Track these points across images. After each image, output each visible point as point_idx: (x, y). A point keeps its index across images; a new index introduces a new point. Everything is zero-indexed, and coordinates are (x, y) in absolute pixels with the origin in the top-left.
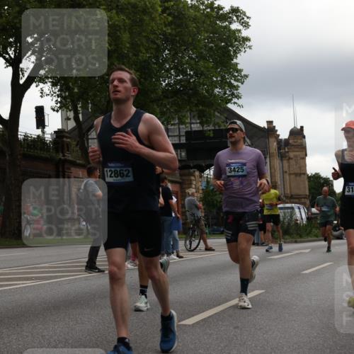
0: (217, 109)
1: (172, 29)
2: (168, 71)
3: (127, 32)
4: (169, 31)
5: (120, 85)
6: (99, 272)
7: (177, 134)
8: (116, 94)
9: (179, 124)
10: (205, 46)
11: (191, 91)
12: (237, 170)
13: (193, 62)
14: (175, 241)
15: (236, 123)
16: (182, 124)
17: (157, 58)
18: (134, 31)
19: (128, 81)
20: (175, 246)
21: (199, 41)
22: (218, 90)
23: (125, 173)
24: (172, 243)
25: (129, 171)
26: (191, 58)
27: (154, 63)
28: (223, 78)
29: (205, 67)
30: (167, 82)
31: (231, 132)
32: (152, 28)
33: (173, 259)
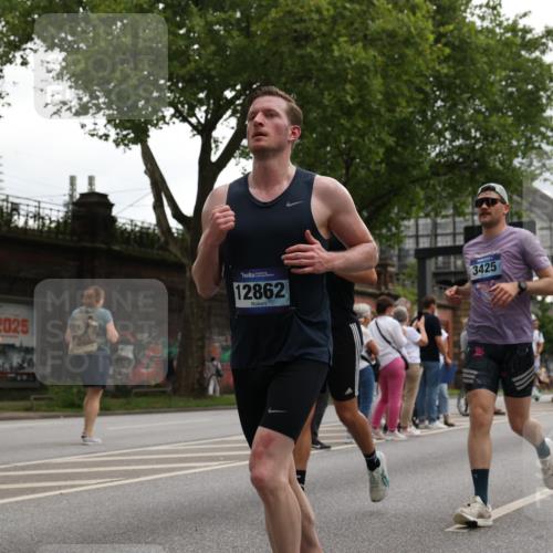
2: (440, 133)
3: (379, 76)
4: (445, 71)
6: (321, 448)
7: (450, 230)
9: (454, 215)
10: (501, 91)
11: (476, 164)
13: (480, 118)
15: (493, 189)
16: (459, 216)
17: (423, 113)
18: (390, 73)
19: (282, 113)
21: (492, 84)
23: (275, 290)
24: (437, 403)
25: (282, 285)
26: (478, 112)
27: (419, 122)
29: (500, 125)
30: (437, 149)
31: (484, 206)
32: (419, 66)
33: (438, 428)
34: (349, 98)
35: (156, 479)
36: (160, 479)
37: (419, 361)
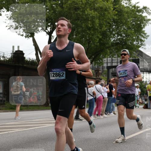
0: (134, 50)
1: (117, 17)
3: (98, 19)
6: (80, 120)
7: (116, 61)
9: (117, 57)
10: (131, 24)
11: (124, 43)
14: (113, 107)
16: (119, 57)
17: (110, 29)
18: (101, 18)
20: (113, 109)
21: (128, 21)
22: (135, 42)
23: (61, 74)
24: (112, 108)
25: (63, 73)
26: (124, 29)
27: (108, 32)
28: (138, 37)
29: (130, 33)
30: (113, 39)
32: (109, 17)
33: (112, 115)
34: (89, 25)
35: (34, 129)
36: (36, 129)
37: (107, 97)
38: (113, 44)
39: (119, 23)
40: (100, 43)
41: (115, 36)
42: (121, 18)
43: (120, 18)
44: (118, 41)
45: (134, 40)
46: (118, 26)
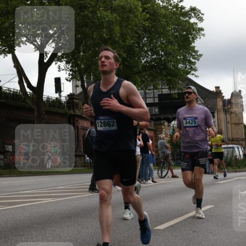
0: (180, 78)
1: (149, 23)
2: (146, 52)
3: (118, 26)
5: (106, 61)
6: (98, 192)
7: (152, 96)
8: (103, 68)
9: (153, 89)
10: (172, 35)
11: (162, 66)
12: (191, 122)
13: (163, 46)
14: (151, 171)
15: (191, 88)
17: (138, 43)
19: (112, 58)
20: (151, 174)
21: (168, 31)
23: (111, 124)
24: (149, 172)
25: (114, 122)
27: (136, 47)
29: (172, 49)
30: (145, 60)
31: (187, 95)
32: (136, 22)
33: (150, 183)
34: (105, 35)
35: (24, 206)
36: (26, 206)
37: (140, 153)
38: (145, 68)
39: (153, 34)
40: (123, 65)
41: (149, 55)
42: (155, 24)
43: (153, 25)
44: (153, 63)
45: (178, 62)
46: (151, 37)
